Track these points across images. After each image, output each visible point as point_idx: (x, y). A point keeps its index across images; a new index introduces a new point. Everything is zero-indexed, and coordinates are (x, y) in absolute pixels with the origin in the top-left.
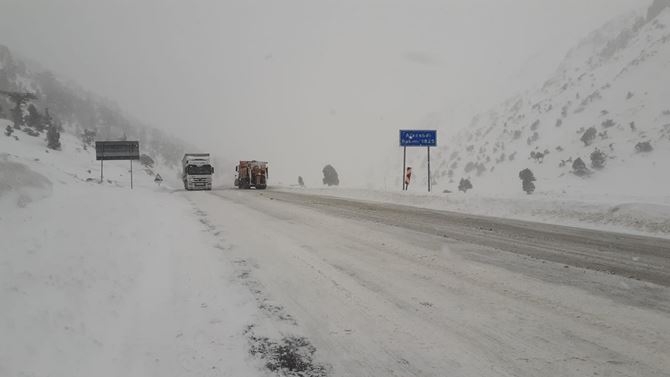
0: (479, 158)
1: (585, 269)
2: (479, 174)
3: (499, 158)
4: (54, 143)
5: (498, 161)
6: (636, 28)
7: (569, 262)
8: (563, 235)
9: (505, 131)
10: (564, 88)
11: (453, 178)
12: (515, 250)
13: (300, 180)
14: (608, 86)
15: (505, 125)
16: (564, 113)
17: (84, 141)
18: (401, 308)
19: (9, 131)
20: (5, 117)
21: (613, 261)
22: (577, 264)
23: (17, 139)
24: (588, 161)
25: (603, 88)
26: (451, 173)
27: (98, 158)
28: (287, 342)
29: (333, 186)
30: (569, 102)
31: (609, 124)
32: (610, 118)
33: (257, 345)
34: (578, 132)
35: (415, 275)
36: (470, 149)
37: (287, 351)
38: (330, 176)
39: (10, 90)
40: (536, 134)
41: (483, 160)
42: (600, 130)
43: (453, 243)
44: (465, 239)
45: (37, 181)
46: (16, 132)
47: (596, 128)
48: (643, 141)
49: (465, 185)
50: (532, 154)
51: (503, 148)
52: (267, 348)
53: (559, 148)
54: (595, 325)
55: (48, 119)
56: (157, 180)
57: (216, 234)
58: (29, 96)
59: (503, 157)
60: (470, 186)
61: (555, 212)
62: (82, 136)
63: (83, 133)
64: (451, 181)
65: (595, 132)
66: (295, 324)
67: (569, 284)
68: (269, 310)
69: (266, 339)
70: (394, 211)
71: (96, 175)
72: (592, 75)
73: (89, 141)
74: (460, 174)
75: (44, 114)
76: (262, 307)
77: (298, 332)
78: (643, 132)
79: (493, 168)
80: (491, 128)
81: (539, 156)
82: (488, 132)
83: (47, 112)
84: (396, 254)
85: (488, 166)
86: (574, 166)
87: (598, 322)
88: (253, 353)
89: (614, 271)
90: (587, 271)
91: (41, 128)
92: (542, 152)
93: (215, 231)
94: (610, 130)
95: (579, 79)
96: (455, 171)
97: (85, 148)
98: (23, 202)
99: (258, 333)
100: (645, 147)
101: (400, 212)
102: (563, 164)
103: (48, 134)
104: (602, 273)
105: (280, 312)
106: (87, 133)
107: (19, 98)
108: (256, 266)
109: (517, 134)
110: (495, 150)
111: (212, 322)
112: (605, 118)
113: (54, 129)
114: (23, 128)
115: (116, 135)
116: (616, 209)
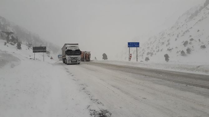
0: (151, 51)
1: (193, 86)
2: (151, 56)
3: (157, 51)
4: (19, 47)
5: (157, 52)
6: (200, 10)
7: (187, 84)
8: (183, 75)
9: (159, 42)
10: (178, 29)
11: (143, 57)
12: (169, 80)
13: (95, 58)
14: (192, 28)
15: (159, 40)
16: (178, 37)
17: (28, 47)
18: (136, 99)
19: (5, 44)
20: (4, 39)
21: (201, 83)
22: (190, 84)
23: (8, 46)
24: (185, 51)
25: (190, 28)
26: (142, 55)
27: (33, 52)
28: (102, 111)
29: (106, 60)
30: (179, 33)
31: (192, 40)
32: (192, 38)
33: (92, 112)
34: (182, 42)
35: (139, 89)
36: (148, 48)
37: (102, 114)
38: (105, 57)
39: (5, 31)
40: (169, 43)
41: (152, 51)
42: (189, 41)
43: (148, 78)
44: (152, 77)
45: (16, 59)
46: (7, 44)
47: (188, 41)
48: (202, 45)
49: (147, 59)
50: (168, 49)
51: (159, 47)
52: (96, 113)
53: (176, 47)
54: (201, 105)
55: (17, 40)
56: (51, 58)
57: (73, 76)
58: (12, 33)
59: (159, 51)
60: (149, 60)
61: (179, 68)
62: (28, 45)
63: (28, 44)
64: (143, 58)
65: (188, 42)
66: (103, 105)
67: (189, 91)
68: (94, 100)
69: (95, 110)
70: (128, 68)
71: (32, 57)
72: (186, 25)
73: (30, 47)
74: (145, 56)
75: (16, 38)
76: (91, 99)
77: (105, 108)
78: (203, 42)
79: (156, 54)
80: (155, 41)
81: (170, 50)
82: (154, 42)
83: (17, 38)
84: (131, 82)
85: (154, 53)
86: (181, 53)
87: (201, 104)
88: (91, 115)
89: (202, 87)
90: (194, 87)
91: (15, 43)
92: (171, 49)
93: (72, 75)
94: (192, 42)
95: (183, 26)
96: (143, 55)
97: (29, 49)
98: (12, 66)
99: (92, 108)
100: (203, 47)
101: (129, 68)
102: (178, 52)
103: (17, 45)
104: (199, 88)
105: (97, 101)
106: (29, 44)
107: (9, 33)
108: (87, 86)
109: (163, 43)
110: (156, 48)
111: (76, 105)
112: (191, 38)
113: (19, 43)
114: (9, 43)
115: (38, 45)
116: (199, 67)
